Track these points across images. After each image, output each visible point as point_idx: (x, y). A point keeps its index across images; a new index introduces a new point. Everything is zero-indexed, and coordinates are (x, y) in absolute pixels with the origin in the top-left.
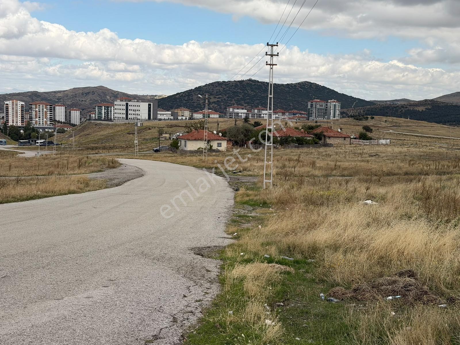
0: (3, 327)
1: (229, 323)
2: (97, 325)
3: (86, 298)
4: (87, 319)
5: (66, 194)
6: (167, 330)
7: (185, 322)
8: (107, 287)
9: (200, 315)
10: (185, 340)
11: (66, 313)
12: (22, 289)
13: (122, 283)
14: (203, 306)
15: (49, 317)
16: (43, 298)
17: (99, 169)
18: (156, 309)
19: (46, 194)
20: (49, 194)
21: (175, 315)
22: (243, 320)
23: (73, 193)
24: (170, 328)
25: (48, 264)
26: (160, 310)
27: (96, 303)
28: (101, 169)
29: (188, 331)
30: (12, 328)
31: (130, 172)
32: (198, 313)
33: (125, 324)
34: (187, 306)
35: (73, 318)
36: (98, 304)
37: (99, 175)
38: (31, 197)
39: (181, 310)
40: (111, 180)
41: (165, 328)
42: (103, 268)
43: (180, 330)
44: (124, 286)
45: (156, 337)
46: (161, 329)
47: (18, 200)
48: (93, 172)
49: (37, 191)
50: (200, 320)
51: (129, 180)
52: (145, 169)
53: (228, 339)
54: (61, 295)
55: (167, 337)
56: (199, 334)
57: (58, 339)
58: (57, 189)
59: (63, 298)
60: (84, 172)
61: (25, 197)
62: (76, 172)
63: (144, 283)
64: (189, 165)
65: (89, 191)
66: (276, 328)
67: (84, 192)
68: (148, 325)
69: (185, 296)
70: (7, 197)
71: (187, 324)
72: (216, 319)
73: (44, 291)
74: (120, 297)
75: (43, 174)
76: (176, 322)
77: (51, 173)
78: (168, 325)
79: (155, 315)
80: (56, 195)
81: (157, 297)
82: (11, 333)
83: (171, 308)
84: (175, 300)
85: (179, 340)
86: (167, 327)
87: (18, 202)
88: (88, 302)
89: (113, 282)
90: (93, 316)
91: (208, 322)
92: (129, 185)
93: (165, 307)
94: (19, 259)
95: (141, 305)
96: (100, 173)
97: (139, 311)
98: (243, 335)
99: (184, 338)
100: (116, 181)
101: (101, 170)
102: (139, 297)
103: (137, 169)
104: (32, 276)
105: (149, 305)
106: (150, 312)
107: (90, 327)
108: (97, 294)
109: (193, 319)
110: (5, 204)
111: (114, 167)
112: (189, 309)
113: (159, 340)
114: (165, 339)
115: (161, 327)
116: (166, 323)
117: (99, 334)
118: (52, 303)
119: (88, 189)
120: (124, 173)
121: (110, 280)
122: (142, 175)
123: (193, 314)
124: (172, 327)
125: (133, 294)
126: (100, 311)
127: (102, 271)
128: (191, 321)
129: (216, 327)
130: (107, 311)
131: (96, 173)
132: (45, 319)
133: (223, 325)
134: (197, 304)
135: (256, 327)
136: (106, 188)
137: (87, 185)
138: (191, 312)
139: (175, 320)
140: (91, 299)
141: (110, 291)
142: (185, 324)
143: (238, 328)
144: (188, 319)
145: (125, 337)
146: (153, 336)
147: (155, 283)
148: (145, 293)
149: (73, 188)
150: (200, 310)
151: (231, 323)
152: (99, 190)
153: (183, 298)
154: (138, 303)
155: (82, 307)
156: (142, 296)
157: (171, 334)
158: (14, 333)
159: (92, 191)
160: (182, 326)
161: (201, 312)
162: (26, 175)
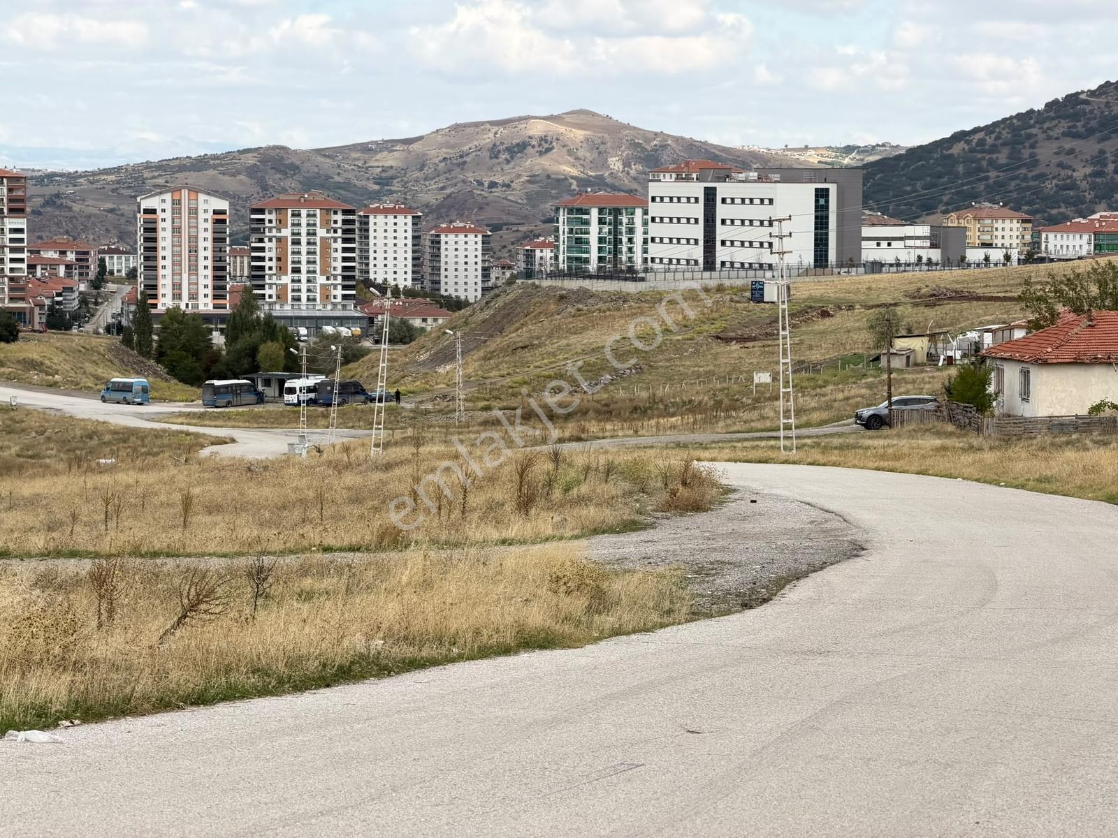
5: (506, 651)
17: (626, 514)
19: (409, 652)
20: (425, 653)
23: (542, 647)
28: (640, 518)
31: (786, 532)
37: (630, 545)
38: (341, 667)
40: (702, 572)
47: (281, 682)
48: (595, 531)
49: (370, 638)
51: (798, 576)
52: (862, 515)
58: (459, 622)
60: (549, 532)
61: (313, 666)
62: (512, 532)
64: (1080, 492)
65: (618, 632)
67: (596, 640)
70: (228, 670)
75: (354, 539)
77: (393, 539)
80: (460, 658)
87: (283, 693)
92: (811, 602)
96: (634, 537)
100: (731, 580)
101: (634, 522)
103: (814, 513)
110: (222, 709)
111: (697, 507)
119: (609, 620)
120: (755, 537)
122: (856, 550)
131: (607, 539)
136: (695, 615)
137: (600, 601)
149: (537, 617)
152: (663, 626)
159: (634, 631)
162: (275, 546)
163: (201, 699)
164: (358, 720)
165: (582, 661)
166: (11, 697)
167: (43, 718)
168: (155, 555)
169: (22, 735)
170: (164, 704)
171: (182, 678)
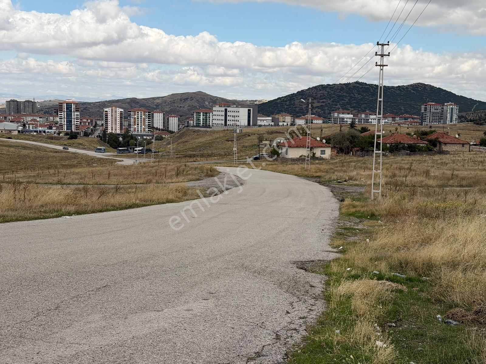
0: (105, 337)
1: (336, 342)
2: (198, 339)
3: (186, 310)
4: (188, 333)
5: (164, 203)
6: (270, 347)
7: (289, 340)
8: (207, 300)
9: (304, 333)
10: (289, 359)
11: (166, 325)
12: (123, 299)
13: (223, 296)
14: (308, 324)
15: (150, 328)
16: (144, 309)
17: (197, 177)
18: (257, 324)
19: (144, 203)
20: (147, 203)
21: (278, 331)
22: (352, 340)
23: (171, 202)
24: (272, 346)
25: (148, 275)
26: (262, 326)
27: (196, 316)
29: (292, 350)
30: (113, 339)
32: (302, 330)
33: (226, 339)
34: (291, 323)
35: (173, 331)
36: (198, 318)
37: (197, 183)
38: (130, 206)
39: (284, 327)
41: (267, 345)
42: (202, 280)
43: (283, 348)
44: (225, 300)
45: (258, 355)
46: (264, 346)
47: (117, 208)
48: (191, 181)
49: (136, 200)
50: (305, 339)
53: (335, 360)
54: (161, 307)
55: (271, 355)
56: (304, 353)
57: (158, 351)
58: (155, 198)
59: (163, 310)
60: (181, 180)
61: (124, 205)
62: (174, 180)
63: (244, 297)
64: (290, 174)
65: (187, 200)
66: (389, 350)
67: (182, 201)
68: (250, 341)
69: (288, 313)
70: (107, 206)
71: (291, 342)
72: (321, 338)
73: (144, 302)
74: (220, 311)
75: (142, 182)
76: (280, 339)
77: (149, 182)
78: (270, 342)
79: (258, 332)
80: (154, 204)
81: (259, 312)
82: (112, 344)
83: (273, 325)
84: (278, 316)
85: (283, 358)
86: (269, 345)
87: (118, 210)
88: (188, 315)
89: (213, 295)
90: (194, 330)
91: (314, 341)
92: (228, 195)
93: (267, 323)
94: (119, 268)
95: (242, 320)
96: (198, 182)
97: (241, 326)
98: (351, 356)
99: (288, 357)
101: (199, 179)
102: (240, 312)
104: (132, 286)
105: (251, 320)
106: (252, 327)
107: (191, 340)
108: (198, 307)
109: (297, 337)
110: (105, 213)
111: (212, 176)
112: (293, 326)
113: (261, 358)
114: (268, 357)
115: (263, 344)
116: (269, 340)
117: (200, 349)
118: (153, 314)
119: (186, 198)
121: (210, 293)
123: (297, 332)
124: (275, 345)
125: (234, 308)
126: (201, 325)
127: (201, 283)
128: (295, 339)
129: (322, 347)
130: (208, 325)
131: (193, 182)
132: (146, 331)
133: (329, 345)
134: (301, 321)
135: (366, 348)
137: (185, 194)
138: (294, 330)
139: (278, 337)
140: (191, 312)
141: (211, 303)
142: (288, 341)
143: (346, 349)
144: (291, 337)
145: (227, 353)
146: (255, 353)
147: (256, 298)
148: (246, 307)
149: (171, 197)
150: (304, 327)
151: (338, 343)
152: (197, 199)
153: (286, 314)
154: (239, 318)
155: (183, 319)
156: (243, 310)
157: (274, 352)
158: (115, 344)
159: (191, 200)
160: (285, 343)
161: (305, 330)
162: (125, 183)
163: (101, 211)
164: (130, 215)
165: (178, 205)
166: (63, 210)
167: (69, 214)
168: (100, 184)
169: (65, 217)
170: (93, 212)
171: (97, 207)
